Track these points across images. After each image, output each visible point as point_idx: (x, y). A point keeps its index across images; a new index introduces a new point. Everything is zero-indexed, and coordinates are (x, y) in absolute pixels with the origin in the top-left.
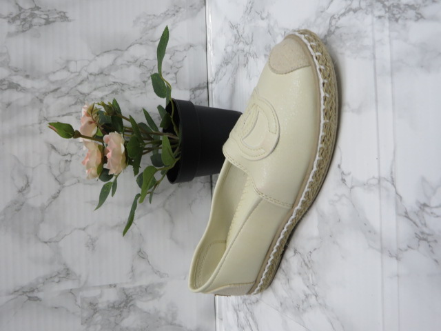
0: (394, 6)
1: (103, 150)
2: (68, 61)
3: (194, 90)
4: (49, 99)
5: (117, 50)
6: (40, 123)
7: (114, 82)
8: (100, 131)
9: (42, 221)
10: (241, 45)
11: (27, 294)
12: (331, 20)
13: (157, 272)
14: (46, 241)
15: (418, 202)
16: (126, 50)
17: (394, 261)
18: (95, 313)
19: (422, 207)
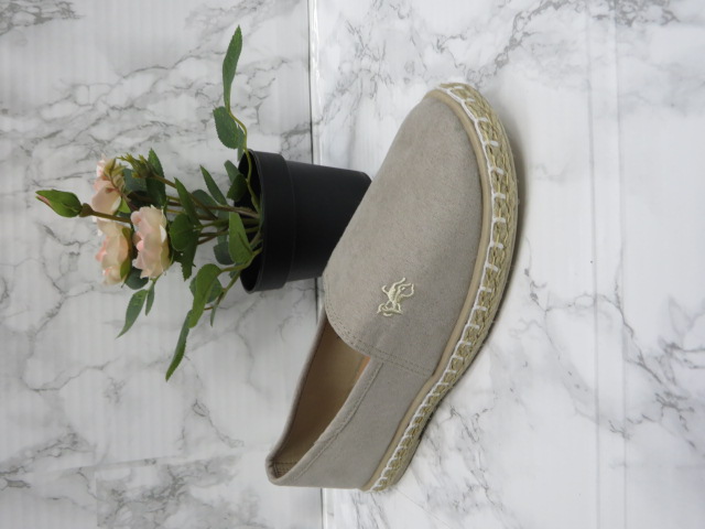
1: (131, 237)
2: (74, 86)
3: (287, 135)
4: (42, 151)
5: (157, 67)
6: (27, 191)
7: (153, 122)
8: (125, 205)
9: (31, 354)
10: (366, 62)
11: (7, 476)
12: (515, 21)
14: (37, 387)
15: (661, 341)
16: (173, 68)
17: (619, 439)
18: (121, 507)
19: (669, 350)
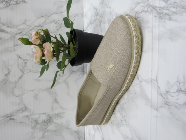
0: (161, 13)
2: (26, 21)
5: (46, 16)
6: (14, 47)
9: (15, 87)
10: (98, 17)
11: (9, 117)
12: (136, 14)
13: (62, 108)
14: (17, 96)
15: (165, 90)
16: (50, 16)
17: (156, 111)
18: (37, 124)
19: (167, 92)
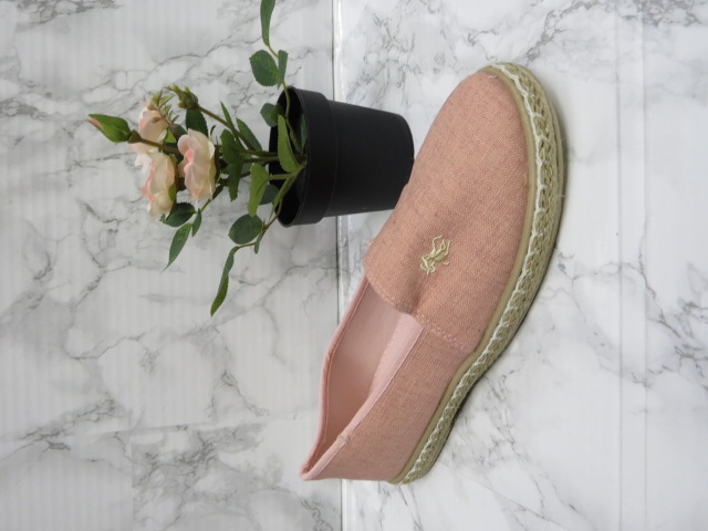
2: (113, 72)
4: (83, 133)
5: (191, 55)
6: (69, 170)
9: (72, 325)
10: (393, 53)
11: (49, 439)
12: (547, 19)
14: (77, 356)
15: (680, 301)
16: (206, 56)
18: (154, 470)
19: (687, 308)
